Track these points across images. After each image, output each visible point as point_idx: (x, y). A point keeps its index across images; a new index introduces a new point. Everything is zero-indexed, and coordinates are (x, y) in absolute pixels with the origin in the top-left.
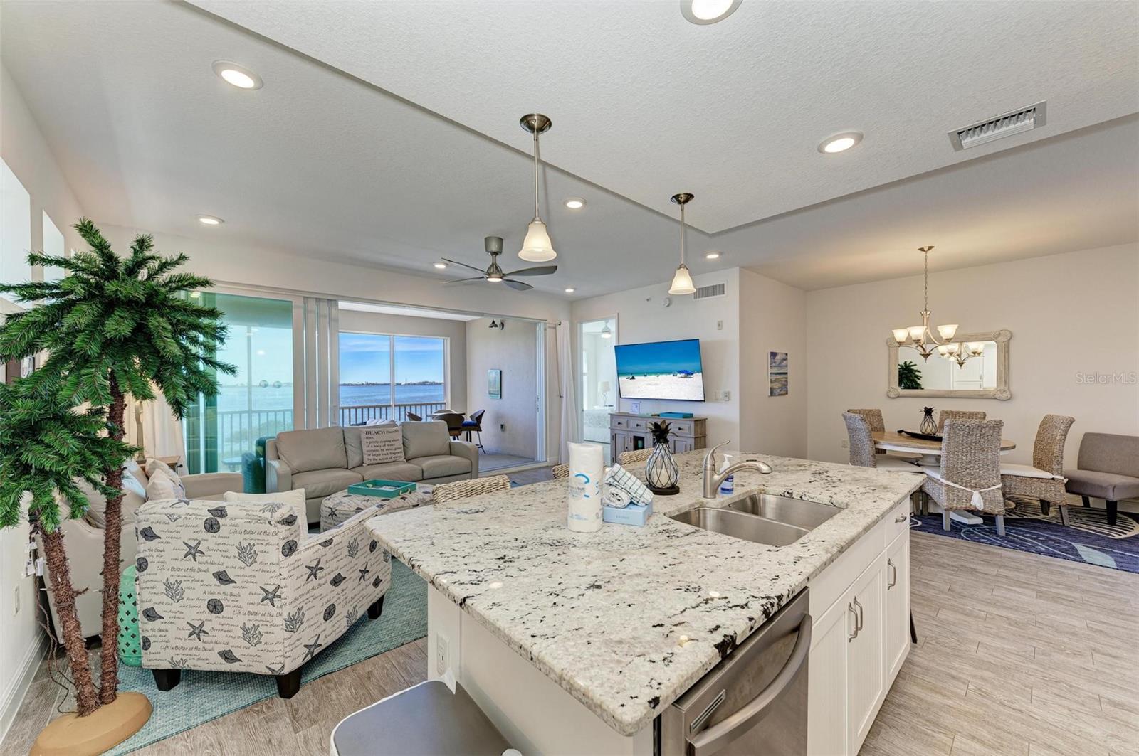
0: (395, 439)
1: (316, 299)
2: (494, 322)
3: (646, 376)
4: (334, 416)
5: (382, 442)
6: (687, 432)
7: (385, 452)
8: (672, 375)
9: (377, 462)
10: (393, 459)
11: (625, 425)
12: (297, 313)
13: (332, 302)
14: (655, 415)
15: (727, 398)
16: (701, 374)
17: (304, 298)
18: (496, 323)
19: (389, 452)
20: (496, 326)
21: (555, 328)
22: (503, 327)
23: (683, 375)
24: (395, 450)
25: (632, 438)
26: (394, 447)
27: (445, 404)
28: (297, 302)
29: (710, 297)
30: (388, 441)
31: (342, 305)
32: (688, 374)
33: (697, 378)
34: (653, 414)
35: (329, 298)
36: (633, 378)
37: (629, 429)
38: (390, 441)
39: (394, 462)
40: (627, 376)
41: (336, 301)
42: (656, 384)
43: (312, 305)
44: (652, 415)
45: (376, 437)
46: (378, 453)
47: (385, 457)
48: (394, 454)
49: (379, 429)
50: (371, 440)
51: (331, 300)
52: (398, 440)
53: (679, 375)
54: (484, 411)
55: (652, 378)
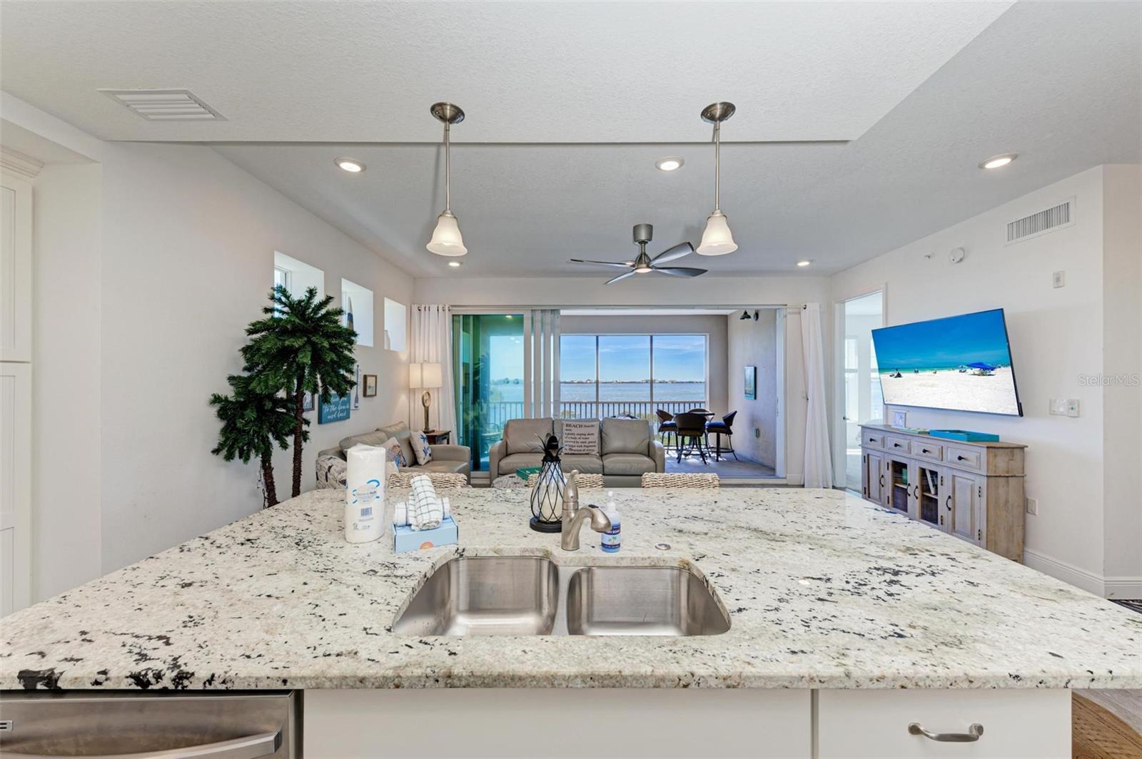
0: (590, 433)
1: (542, 310)
2: (746, 313)
3: (917, 372)
4: (557, 408)
5: (578, 434)
6: (975, 464)
7: (580, 444)
8: (957, 371)
9: (573, 452)
10: (586, 452)
11: (879, 442)
12: (527, 323)
13: (554, 311)
14: (925, 433)
15: (1073, 413)
16: (1010, 368)
17: (532, 310)
18: (749, 314)
19: (583, 444)
20: (749, 317)
21: (800, 313)
22: (757, 318)
23: (977, 371)
24: (589, 443)
25: (890, 463)
26: (588, 441)
27: (704, 402)
28: (527, 316)
29: (1040, 233)
30: (582, 434)
31: (563, 312)
32: (985, 369)
33: (1003, 376)
34: (921, 430)
35: (553, 308)
36: (899, 376)
37: (885, 450)
38: (585, 435)
39: (587, 454)
40: (891, 373)
41: (558, 311)
42: (933, 386)
43: (538, 316)
44: (919, 433)
45: (575, 430)
46: (573, 444)
47: (579, 448)
48: (587, 447)
49: (577, 423)
50: (570, 432)
51: (554, 310)
52: (593, 434)
53: (970, 371)
54: (736, 412)
55: (926, 375)
